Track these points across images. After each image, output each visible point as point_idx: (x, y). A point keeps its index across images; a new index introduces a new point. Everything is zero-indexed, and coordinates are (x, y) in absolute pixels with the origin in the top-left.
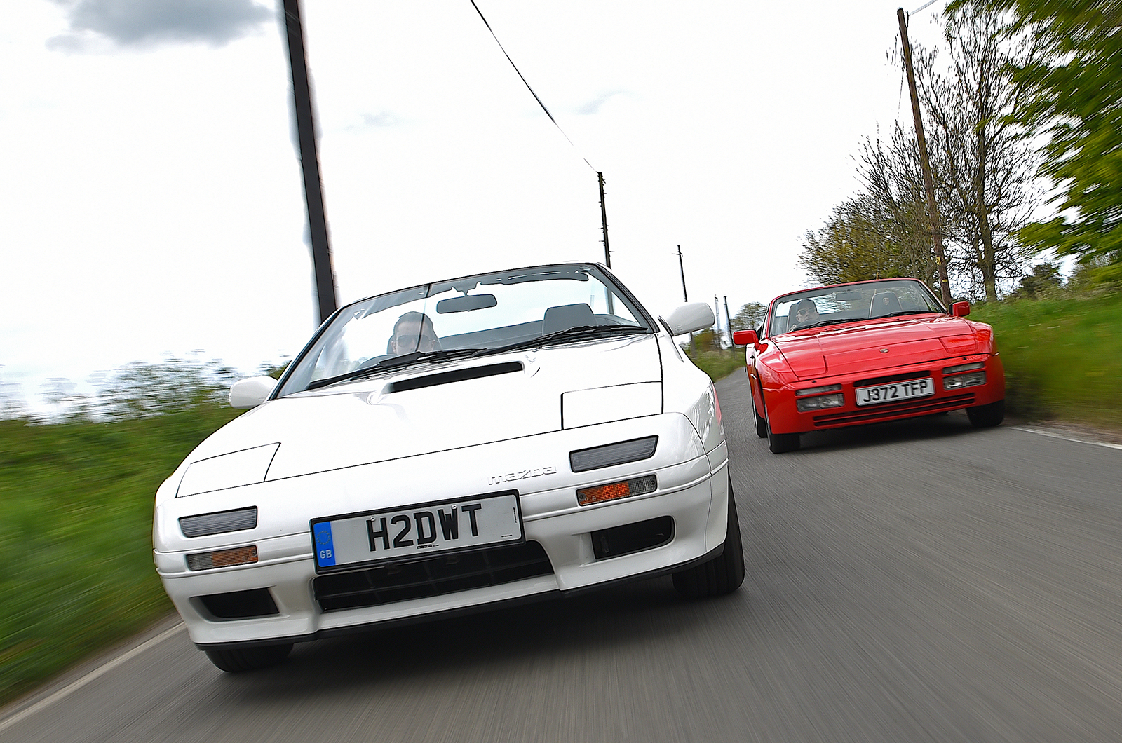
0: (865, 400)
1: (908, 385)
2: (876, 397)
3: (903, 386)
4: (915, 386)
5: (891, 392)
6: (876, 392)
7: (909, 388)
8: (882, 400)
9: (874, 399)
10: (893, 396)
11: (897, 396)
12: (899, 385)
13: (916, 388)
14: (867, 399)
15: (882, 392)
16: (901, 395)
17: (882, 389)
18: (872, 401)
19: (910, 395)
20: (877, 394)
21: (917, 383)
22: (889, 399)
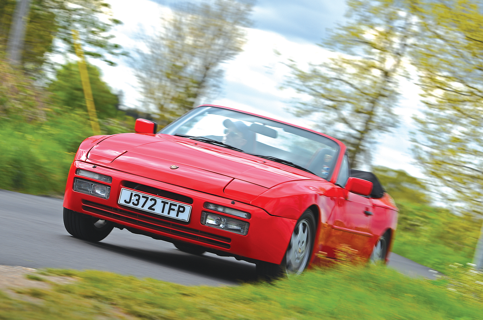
0: (125, 201)
1: (167, 203)
2: (136, 202)
3: (162, 202)
4: (173, 207)
5: (150, 203)
6: (137, 197)
7: (167, 206)
8: (139, 207)
9: (133, 203)
10: (150, 208)
11: (154, 210)
12: (159, 200)
13: (174, 210)
14: (128, 200)
15: (142, 200)
16: (158, 210)
17: (143, 197)
18: (131, 205)
19: (165, 214)
20: (137, 200)
21: (176, 205)
22: (146, 208)
